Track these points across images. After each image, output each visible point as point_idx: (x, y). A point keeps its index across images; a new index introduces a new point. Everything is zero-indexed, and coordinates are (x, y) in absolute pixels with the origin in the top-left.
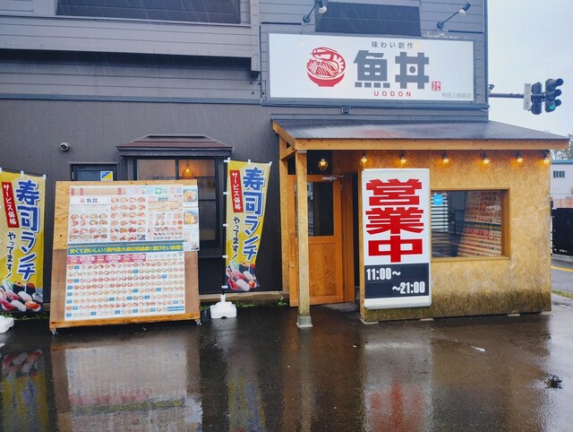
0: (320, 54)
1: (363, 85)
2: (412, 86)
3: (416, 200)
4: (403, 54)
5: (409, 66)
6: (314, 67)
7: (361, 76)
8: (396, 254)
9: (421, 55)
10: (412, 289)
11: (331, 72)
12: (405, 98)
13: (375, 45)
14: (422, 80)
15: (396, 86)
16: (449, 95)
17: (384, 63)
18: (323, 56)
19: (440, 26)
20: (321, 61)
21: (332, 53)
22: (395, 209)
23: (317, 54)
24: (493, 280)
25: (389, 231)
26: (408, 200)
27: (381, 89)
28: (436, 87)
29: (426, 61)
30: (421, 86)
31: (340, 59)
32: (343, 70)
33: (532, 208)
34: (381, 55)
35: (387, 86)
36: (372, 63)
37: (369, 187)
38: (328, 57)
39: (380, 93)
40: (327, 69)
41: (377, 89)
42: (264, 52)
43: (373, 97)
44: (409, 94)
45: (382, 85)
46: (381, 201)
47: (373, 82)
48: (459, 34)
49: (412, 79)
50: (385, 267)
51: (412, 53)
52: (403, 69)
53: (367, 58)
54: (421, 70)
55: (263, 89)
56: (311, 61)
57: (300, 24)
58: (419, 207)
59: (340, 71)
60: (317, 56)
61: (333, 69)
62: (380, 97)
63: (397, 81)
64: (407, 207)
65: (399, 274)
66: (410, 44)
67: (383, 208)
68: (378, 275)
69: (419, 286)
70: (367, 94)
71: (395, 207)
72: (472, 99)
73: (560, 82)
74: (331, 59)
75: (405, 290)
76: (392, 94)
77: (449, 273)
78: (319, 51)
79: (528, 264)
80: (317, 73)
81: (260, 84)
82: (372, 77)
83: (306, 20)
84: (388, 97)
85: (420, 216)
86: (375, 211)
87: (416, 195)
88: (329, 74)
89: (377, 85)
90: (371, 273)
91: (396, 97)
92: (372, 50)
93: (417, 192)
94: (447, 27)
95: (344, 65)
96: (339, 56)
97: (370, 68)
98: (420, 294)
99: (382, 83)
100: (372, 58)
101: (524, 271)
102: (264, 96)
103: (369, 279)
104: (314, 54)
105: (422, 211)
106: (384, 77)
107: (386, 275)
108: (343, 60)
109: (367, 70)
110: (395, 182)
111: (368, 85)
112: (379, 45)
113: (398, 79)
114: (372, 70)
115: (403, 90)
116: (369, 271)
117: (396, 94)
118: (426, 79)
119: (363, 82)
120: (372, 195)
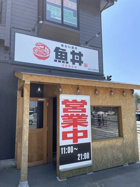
0: (39, 45)
1: (58, 61)
2: (77, 64)
3: (84, 110)
4: (73, 51)
5: (76, 56)
6: (36, 50)
7: (57, 57)
8: (75, 138)
9: (80, 53)
10: (83, 157)
11: (44, 54)
12: (74, 68)
13: (62, 46)
14: (81, 62)
15: (71, 63)
16: (90, 69)
17: (66, 53)
18: (40, 47)
19: (87, 43)
20: (40, 48)
21: (45, 46)
22: (75, 115)
23: (38, 45)
24: (117, 149)
25: (72, 126)
26: (81, 110)
27: (65, 64)
28: (86, 66)
29: (82, 55)
30: (80, 65)
31: (48, 49)
32: (49, 54)
33: (130, 115)
34: (65, 50)
35: (67, 63)
36: (61, 53)
37: (63, 103)
38: (43, 47)
39: (65, 65)
40: (42, 52)
41: (63, 64)
42: (12, 40)
43: (62, 67)
44: (76, 67)
45: (65, 62)
46: (69, 110)
47: (61, 61)
48: (93, 47)
49: (77, 61)
50: (70, 146)
51: (77, 51)
52: (73, 57)
53: (59, 50)
54: (80, 58)
55: (11, 56)
56: (35, 48)
57: (30, 31)
58: (86, 114)
59: (48, 54)
60: (38, 46)
61: (45, 53)
62: (64, 67)
63: (71, 61)
64: (80, 114)
65: (77, 149)
66: (76, 48)
67: (69, 114)
68: (66, 151)
69: (86, 155)
70: (59, 65)
71: (75, 114)
72: (98, 72)
73: (111, 76)
74: (44, 48)
75: (80, 158)
76: (69, 66)
77: (99, 147)
78: (39, 44)
79: (130, 140)
80: (38, 53)
81: (10, 54)
82: (61, 58)
83: (33, 30)
84: (68, 67)
85: (86, 118)
86: (66, 116)
87: (84, 108)
88: (43, 55)
89: (63, 62)
90: (63, 150)
91: (71, 68)
92: (61, 48)
93: (85, 107)
94: (89, 44)
95: (50, 52)
96: (47, 48)
97: (60, 55)
98: (87, 160)
99: (65, 61)
100: (61, 51)
101: (129, 143)
102: (11, 60)
103: (62, 153)
104: (36, 45)
105: (87, 116)
106: (66, 59)
107: (71, 150)
108: (49, 50)
109: (59, 55)
110: (75, 101)
111: (60, 62)
112: (64, 46)
113: (71, 60)
114: (61, 55)
115: (73, 65)
116: (62, 149)
117: (71, 67)
118: (82, 62)
119: (58, 60)
120: (65, 108)
